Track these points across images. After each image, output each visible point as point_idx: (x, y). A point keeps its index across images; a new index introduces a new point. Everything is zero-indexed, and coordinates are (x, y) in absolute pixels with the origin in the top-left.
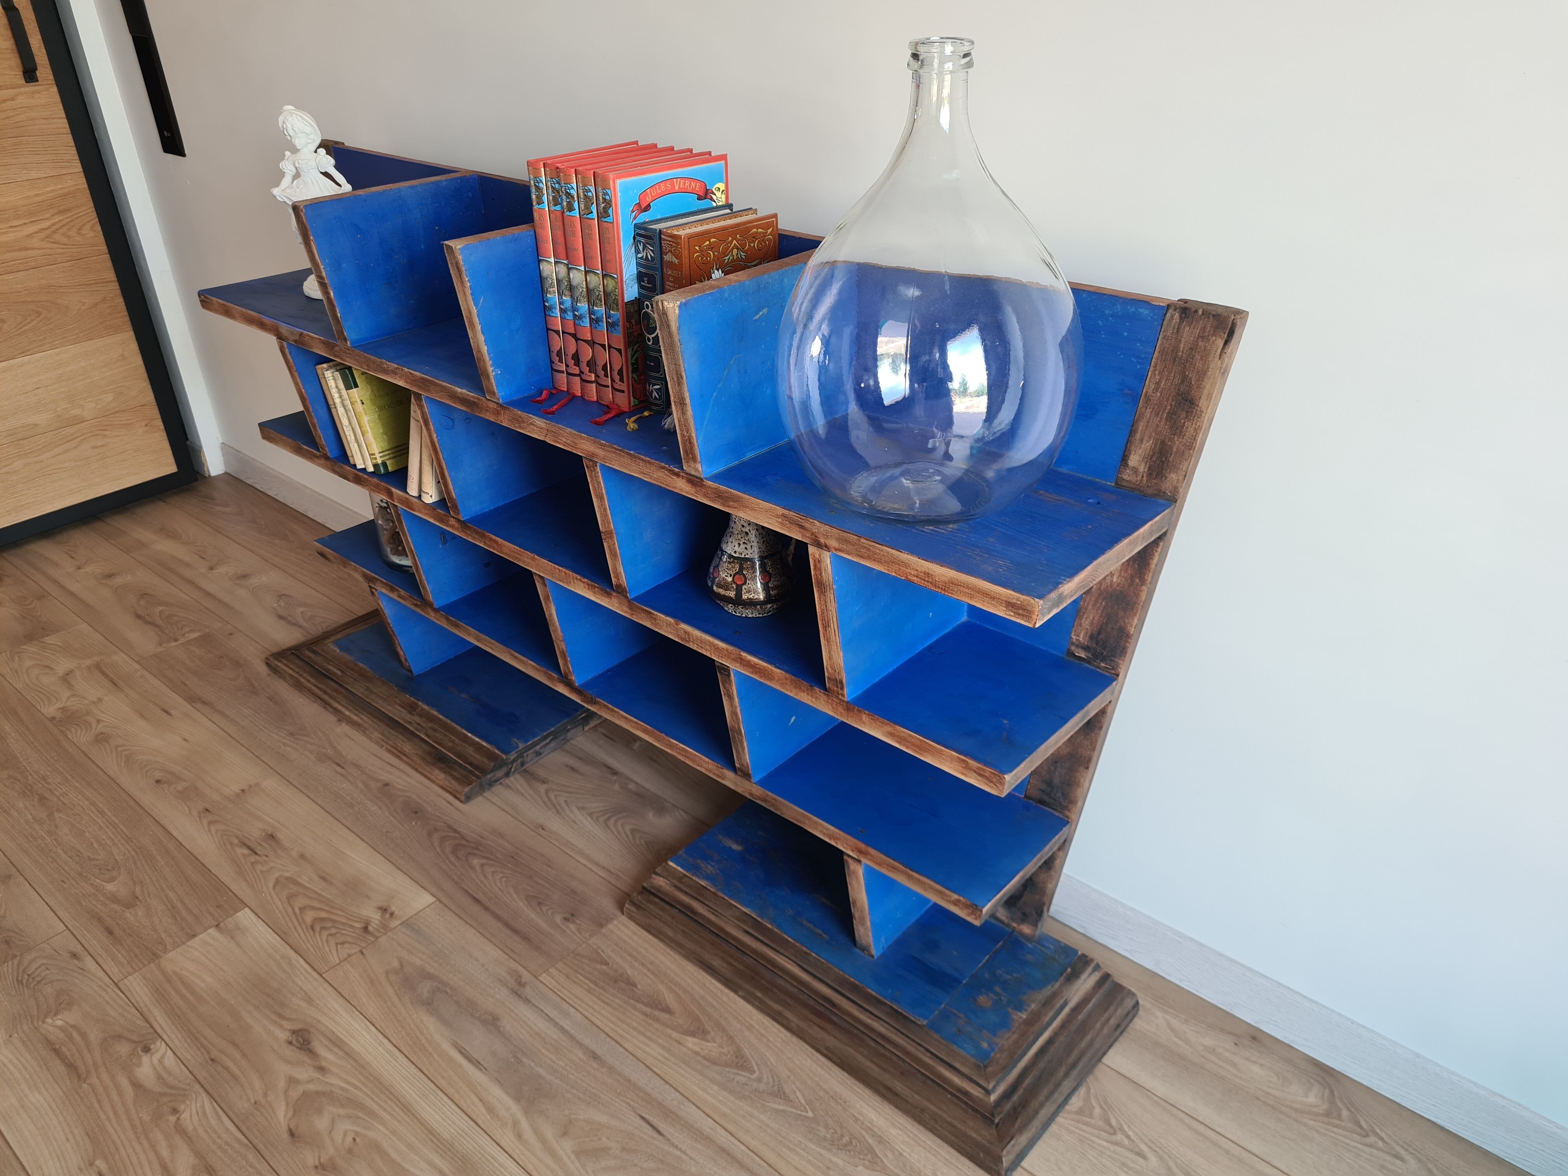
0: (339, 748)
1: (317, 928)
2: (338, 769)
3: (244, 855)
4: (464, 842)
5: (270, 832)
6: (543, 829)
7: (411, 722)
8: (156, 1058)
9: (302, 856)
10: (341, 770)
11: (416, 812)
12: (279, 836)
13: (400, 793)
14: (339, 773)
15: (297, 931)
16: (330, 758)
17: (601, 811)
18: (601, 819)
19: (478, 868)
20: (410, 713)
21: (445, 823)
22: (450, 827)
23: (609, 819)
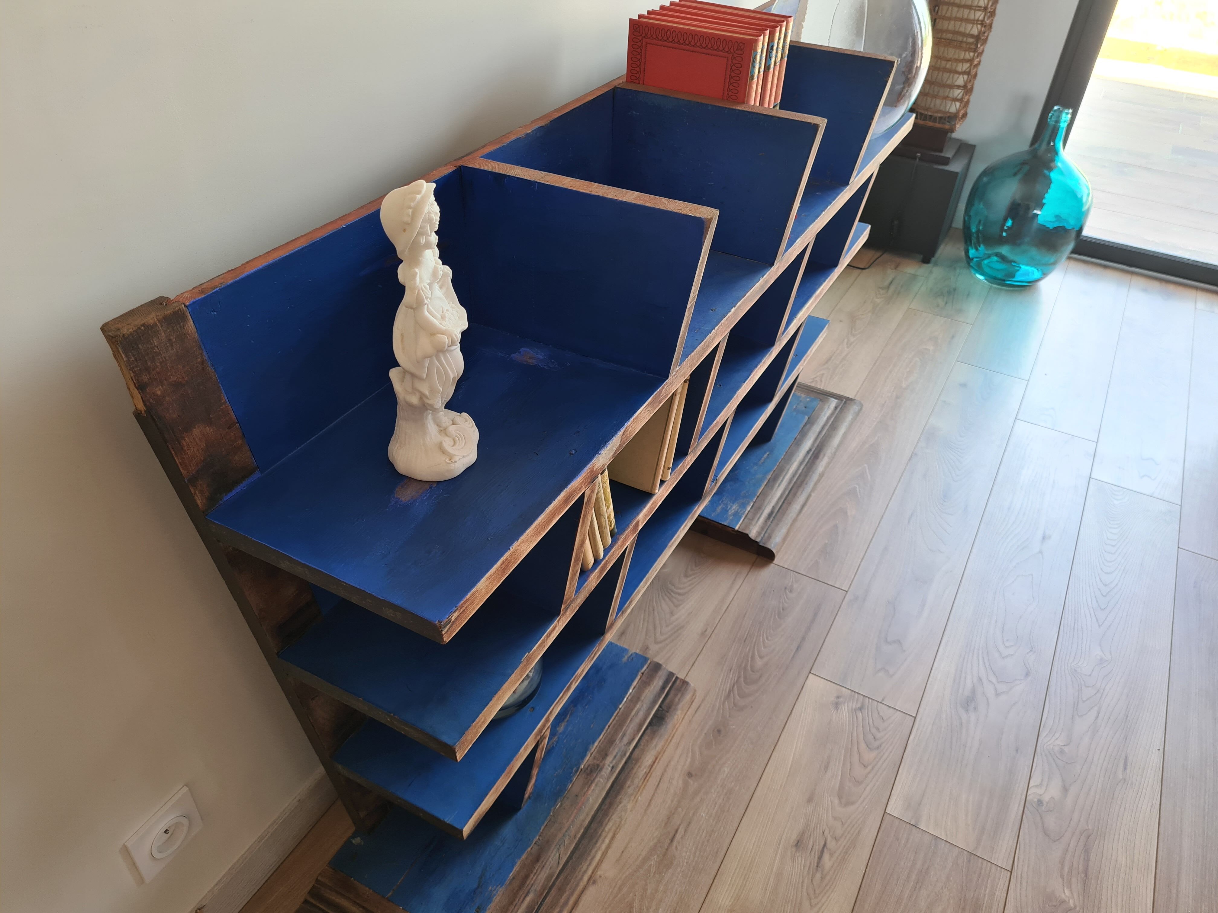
0: (644, 854)
1: (877, 743)
2: (678, 836)
3: (831, 855)
4: (742, 679)
5: (794, 849)
6: (706, 631)
7: (613, 767)
8: (1040, 791)
9: (810, 800)
10: (681, 830)
11: (719, 731)
12: (794, 837)
13: (698, 756)
14: (685, 831)
15: (887, 758)
16: (665, 855)
17: (672, 602)
18: (680, 598)
19: (765, 660)
20: (601, 770)
21: (724, 702)
22: (728, 696)
23: (679, 594)
